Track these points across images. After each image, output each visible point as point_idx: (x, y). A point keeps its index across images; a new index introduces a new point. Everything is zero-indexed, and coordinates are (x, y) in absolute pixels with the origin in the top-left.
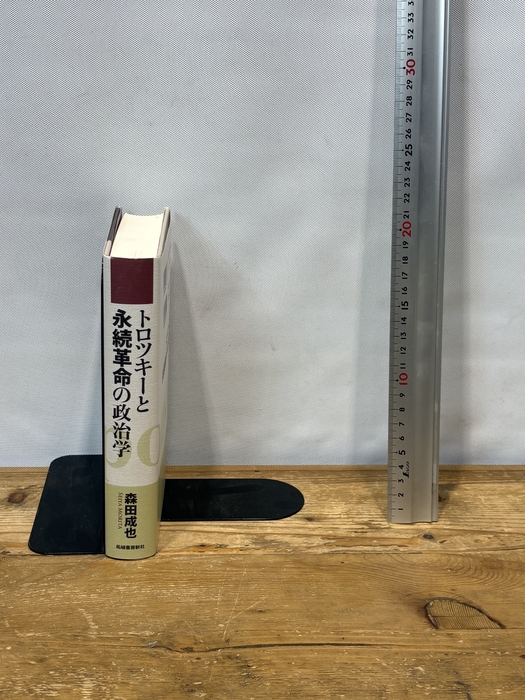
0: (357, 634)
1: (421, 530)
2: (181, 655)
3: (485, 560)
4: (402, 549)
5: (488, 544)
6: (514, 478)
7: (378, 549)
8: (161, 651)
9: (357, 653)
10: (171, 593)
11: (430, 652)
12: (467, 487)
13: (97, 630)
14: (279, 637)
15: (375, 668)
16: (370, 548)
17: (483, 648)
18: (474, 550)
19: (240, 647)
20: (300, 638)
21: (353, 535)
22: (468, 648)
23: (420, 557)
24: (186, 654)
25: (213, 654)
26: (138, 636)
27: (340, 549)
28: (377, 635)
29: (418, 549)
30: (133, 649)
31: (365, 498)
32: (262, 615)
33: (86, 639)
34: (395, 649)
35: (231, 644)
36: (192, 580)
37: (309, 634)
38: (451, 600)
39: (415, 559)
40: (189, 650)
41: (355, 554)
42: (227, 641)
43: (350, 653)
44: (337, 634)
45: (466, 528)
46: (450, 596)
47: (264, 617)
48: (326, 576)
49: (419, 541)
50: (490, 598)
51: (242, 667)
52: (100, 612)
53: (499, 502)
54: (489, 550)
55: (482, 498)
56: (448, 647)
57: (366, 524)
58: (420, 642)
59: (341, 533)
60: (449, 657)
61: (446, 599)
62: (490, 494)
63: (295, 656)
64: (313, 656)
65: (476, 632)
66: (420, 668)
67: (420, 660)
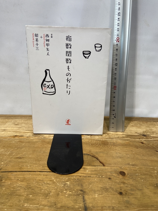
9: (46, 175)
14: (21, 168)
15: (50, 182)
17: (95, 174)
19: (4, 172)
20: (28, 169)
22: (89, 174)
29: (83, 138)
35: (1, 171)
36: (4, 146)
37: (33, 167)
42: (1, 169)
43: (44, 175)
44: (43, 167)
46: (88, 153)
50: (101, 154)
54: (105, 138)
60: (81, 178)
63: (22, 176)
64: (29, 176)
65: (94, 167)
66: (68, 183)
67: (69, 179)
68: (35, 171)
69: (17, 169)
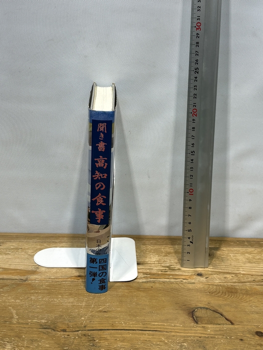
0: (154, 325)
1: (196, 271)
2: (60, 333)
3: (228, 288)
4: (184, 281)
5: (231, 279)
6: (250, 245)
7: (172, 280)
8: (50, 330)
9: (153, 335)
10: (59, 301)
11: (191, 336)
12: (225, 249)
13: (17, 319)
14: (113, 325)
15: (161, 343)
16: (168, 280)
17: (220, 335)
18: (223, 283)
19: (91, 330)
20: (124, 326)
21: (160, 273)
22: (212, 334)
23: (193, 285)
24: (62, 333)
25: (76, 333)
26: (38, 322)
27: (152, 280)
28: (164, 326)
29: (193, 281)
30: (35, 329)
31: (169, 253)
32: (105, 314)
33: (11, 323)
34: (173, 334)
35: (87, 329)
36: (71, 294)
37: (129, 324)
38: (207, 309)
39: (190, 286)
40: (64, 331)
41: (160, 283)
42: (85, 327)
43: (149, 335)
44: (144, 325)
45: (220, 271)
46: (206, 307)
47: (106, 315)
48: (142, 294)
49: (195, 277)
51: (91, 340)
52: (20, 309)
53: (240, 257)
54: (231, 283)
55: (232, 255)
56: (202, 333)
57: (167, 267)
58: (187, 330)
59: (154, 271)
60: (202, 339)
61: (204, 308)
62: (236, 253)
63: (120, 336)
64: (129, 336)
65: (218, 326)
66: (185, 344)
67: (186, 340)
68: (135, 330)
69: (108, 326)
